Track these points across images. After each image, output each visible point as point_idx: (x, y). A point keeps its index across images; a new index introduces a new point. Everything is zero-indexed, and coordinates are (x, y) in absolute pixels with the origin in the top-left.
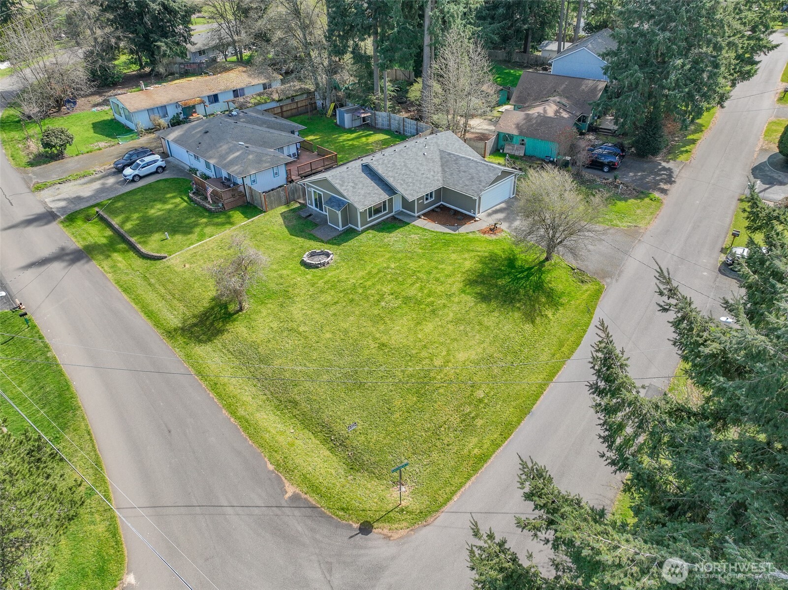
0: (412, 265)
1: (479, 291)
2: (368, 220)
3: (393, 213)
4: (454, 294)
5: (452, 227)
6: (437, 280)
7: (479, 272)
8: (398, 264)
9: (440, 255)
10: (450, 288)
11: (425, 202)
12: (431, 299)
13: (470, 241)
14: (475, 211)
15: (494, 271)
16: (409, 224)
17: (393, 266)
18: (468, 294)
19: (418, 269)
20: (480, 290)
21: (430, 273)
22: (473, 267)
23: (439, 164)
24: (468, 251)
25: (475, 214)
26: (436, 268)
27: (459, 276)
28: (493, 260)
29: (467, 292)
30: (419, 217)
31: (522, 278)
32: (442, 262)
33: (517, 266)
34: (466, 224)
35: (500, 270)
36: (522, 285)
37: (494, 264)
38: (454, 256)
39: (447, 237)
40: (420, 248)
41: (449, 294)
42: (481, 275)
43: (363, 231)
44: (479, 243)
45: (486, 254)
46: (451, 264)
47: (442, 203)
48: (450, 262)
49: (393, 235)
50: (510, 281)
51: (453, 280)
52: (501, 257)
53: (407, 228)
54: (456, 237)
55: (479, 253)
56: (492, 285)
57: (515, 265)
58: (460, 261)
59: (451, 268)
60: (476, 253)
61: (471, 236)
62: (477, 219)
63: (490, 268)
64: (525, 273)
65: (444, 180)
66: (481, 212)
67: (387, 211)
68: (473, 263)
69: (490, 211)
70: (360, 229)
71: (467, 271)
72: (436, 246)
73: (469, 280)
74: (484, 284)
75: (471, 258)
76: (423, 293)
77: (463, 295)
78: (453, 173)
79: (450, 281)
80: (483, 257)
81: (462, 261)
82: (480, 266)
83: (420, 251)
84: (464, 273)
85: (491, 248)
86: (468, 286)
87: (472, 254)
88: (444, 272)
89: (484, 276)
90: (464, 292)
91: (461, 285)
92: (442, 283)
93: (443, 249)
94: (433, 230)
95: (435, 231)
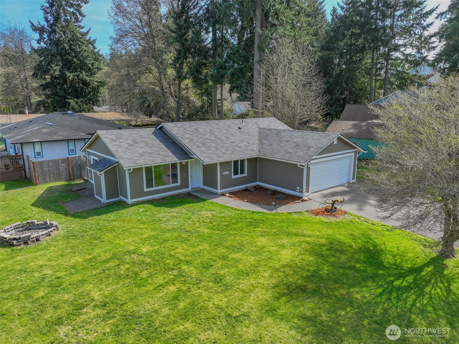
0: (181, 250)
1: (309, 313)
2: (146, 190)
3: (189, 189)
4: (246, 315)
5: (268, 206)
6: (218, 280)
7: (308, 271)
8: (156, 248)
9: (237, 238)
10: (241, 299)
11: (233, 177)
12: (188, 325)
13: (294, 222)
14: (301, 187)
15: (341, 271)
16: (205, 200)
17: (144, 250)
18: (282, 318)
19: (188, 258)
20: (312, 309)
21: (207, 266)
22: (297, 260)
23: (257, 137)
24: (289, 234)
25: (301, 192)
26: (224, 258)
27: (266, 275)
28: (337, 250)
29: (280, 312)
30: (223, 195)
31: (407, 288)
32: (239, 248)
33: (385, 264)
34: (288, 203)
35: (352, 268)
36: (414, 305)
37: (339, 258)
38: (262, 241)
39: (256, 216)
40: (208, 228)
41: (236, 314)
42: (315, 276)
43: (133, 205)
44: (309, 225)
45: (322, 241)
46: (254, 253)
47: (258, 183)
48: (254, 249)
49: (174, 210)
50: (381, 294)
51: (252, 281)
52: (351, 246)
53: (201, 204)
54: (269, 216)
55: (308, 239)
56: (339, 300)
57: (382, 263)
58: (272, 249)
59: (252, 260)
60: (303, 239)
61: (295, 216)
62: (305, 198)
63: (332, 264)
64: (410, 279)
65: (260, 151)
66: (310, 191)
67: (179, 184)
68: (296, 253)
69: (325, 192)
70: (130, 201)
71: (284, 266)
72: (235, 226)
73: (288, 286)
74: (321, 296)
75: (294, 244)
76: (176, 307)
77: (269, 320)
78: (272, 144)
79: (245, 283)
80: (316, 245)
81: (275, 249)
82: (311, 258)
83: (207, 231)
84: (277, 270)
85: (330, 232)
86: (284, 299)
87: (297, 239)
88: (237, 266)
89: (321, 278)
90: (272, 311)
91: (268, 295)
92: (227, 287)
93: (245, 230)
94: (237, 208)
95: (241, 209)
